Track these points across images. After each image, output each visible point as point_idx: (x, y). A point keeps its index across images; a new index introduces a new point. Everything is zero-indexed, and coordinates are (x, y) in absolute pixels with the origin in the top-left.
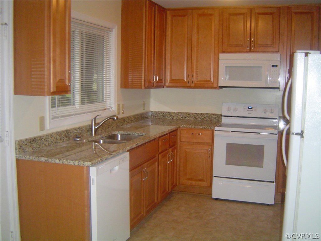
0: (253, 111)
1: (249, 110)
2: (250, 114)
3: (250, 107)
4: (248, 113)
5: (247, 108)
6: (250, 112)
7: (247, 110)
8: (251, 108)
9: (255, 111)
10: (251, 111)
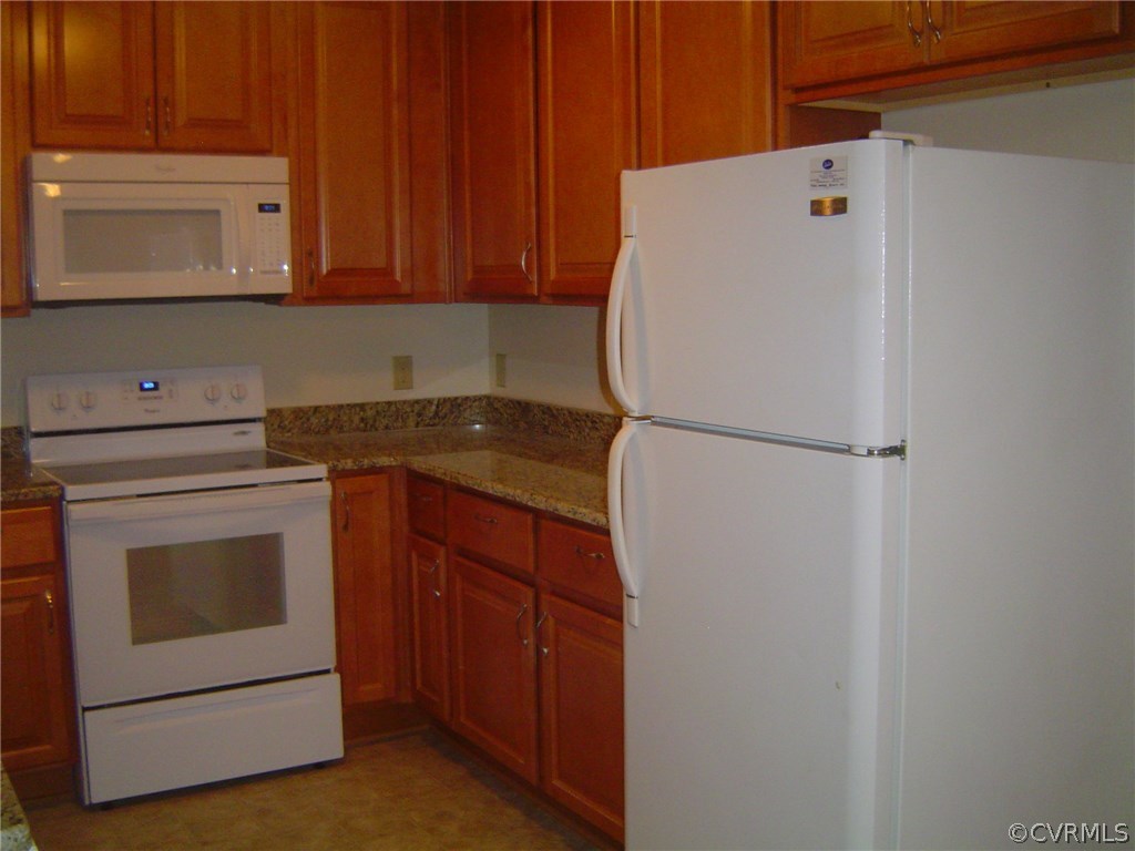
0: (161, 398)
1: (145, 398)
2: (154, 411)
3: (147, 386)
4: (147, 411)
5: (137, 388)
6: (152, 405)
7: (140, 399)
8: (152, 385)
9: (171, 397)
10: (156, 398)
